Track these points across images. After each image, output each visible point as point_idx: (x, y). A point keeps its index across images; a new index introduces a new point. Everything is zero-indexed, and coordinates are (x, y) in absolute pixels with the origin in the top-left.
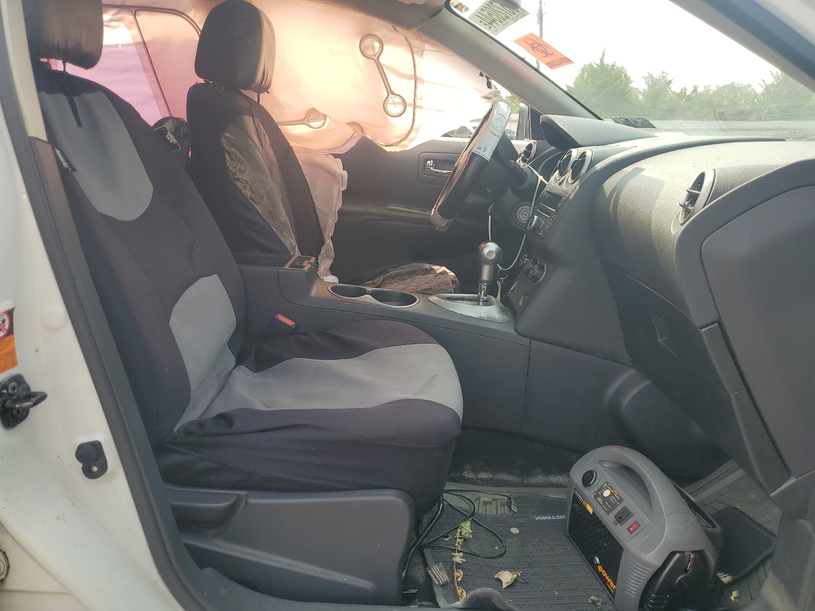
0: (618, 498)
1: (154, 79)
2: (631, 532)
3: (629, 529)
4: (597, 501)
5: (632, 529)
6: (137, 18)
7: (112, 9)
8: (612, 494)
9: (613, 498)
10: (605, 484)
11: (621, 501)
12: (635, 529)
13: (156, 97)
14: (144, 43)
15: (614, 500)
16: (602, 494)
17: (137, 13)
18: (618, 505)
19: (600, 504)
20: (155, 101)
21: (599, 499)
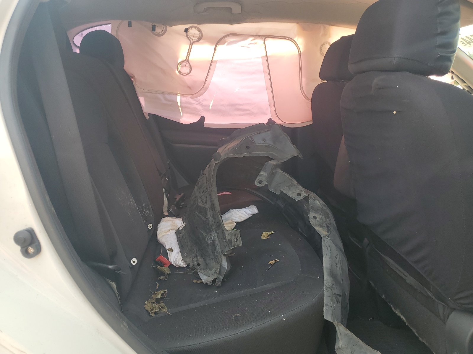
1: (268, 77)
6: (266, 42)
7: (250, 37)
13: (267, 88)
14: (267, 57)
17: (266, 39)
20: (266, 91)
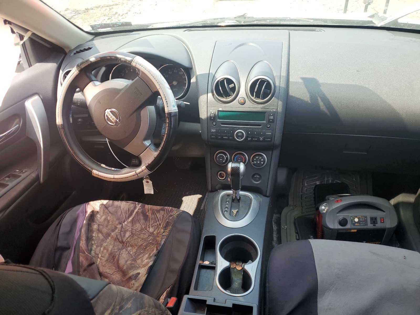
0: (363, 217)
2: (384, 222)
3: (381, 222)
4: (357, 225)
5: (382, 221)
8: (359, 218)
9: (361, 219)
10: (352, 218)
11: (366, 217)
12: (383, 220)
15: (363, 219)
16: (355, 221)
18: (367, 219)
19: (359, 225)
21: (356, 224)
